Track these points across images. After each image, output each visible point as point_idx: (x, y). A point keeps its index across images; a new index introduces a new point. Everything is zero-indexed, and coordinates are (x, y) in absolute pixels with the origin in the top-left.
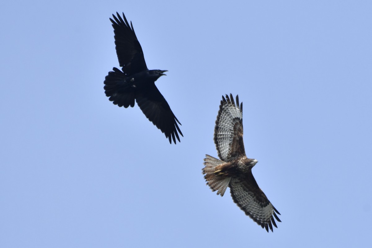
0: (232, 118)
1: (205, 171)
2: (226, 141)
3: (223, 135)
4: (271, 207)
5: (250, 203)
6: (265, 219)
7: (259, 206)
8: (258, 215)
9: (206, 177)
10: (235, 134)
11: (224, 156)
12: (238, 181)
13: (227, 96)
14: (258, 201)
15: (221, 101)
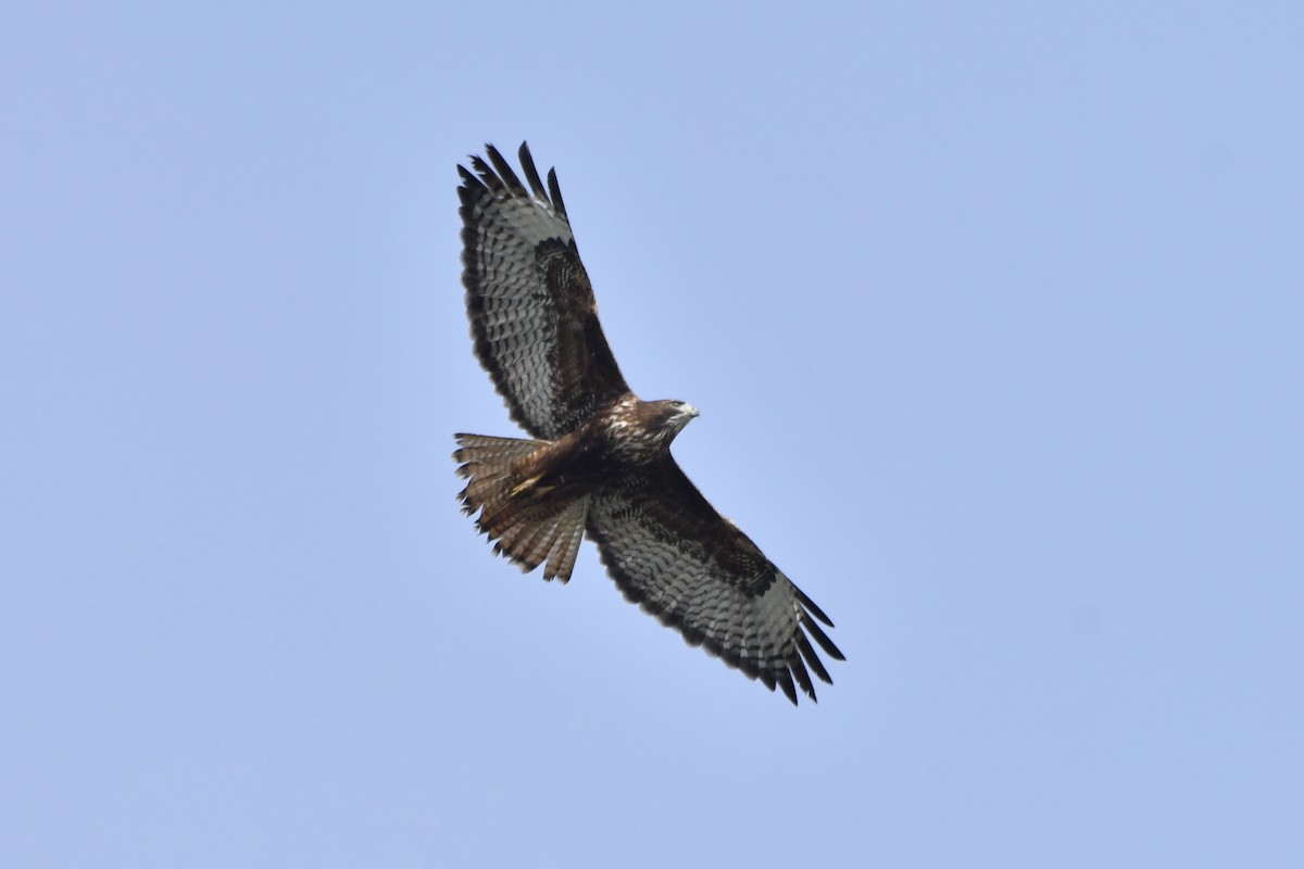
0: (526, 246)
1: (474, 501)
2: (530, 349)
4: (787, 590)
5: (694, 589)
7: (737, 596)
8: (741, 636)
10: (562, 311)
12: (624, 504)
13: (478, 163)
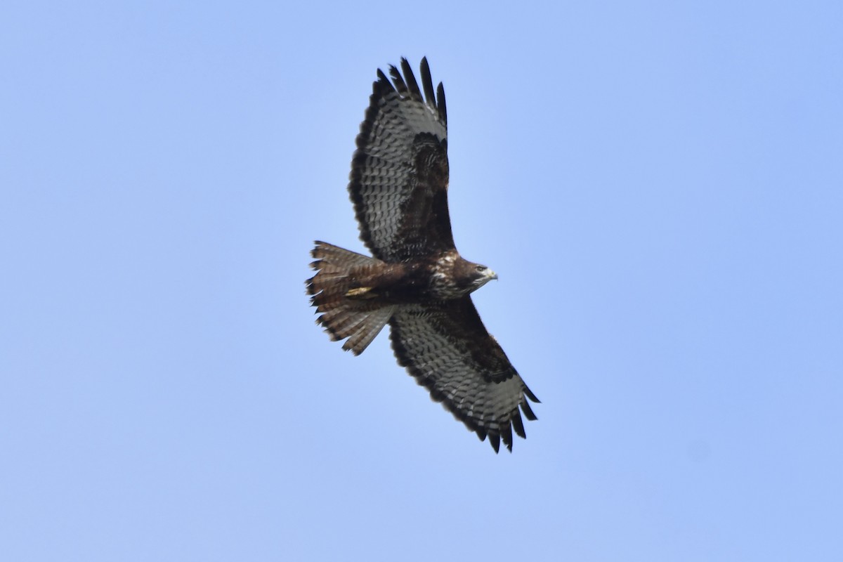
1: (316, 287)
11: (379, 241)
14: (477, 365)
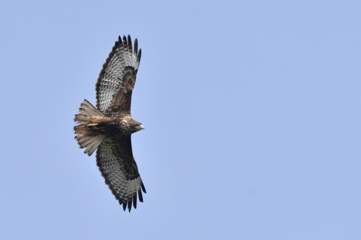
0: (124, 65)
2: (110, 91)
3: (109, 82)
5: (114, 170)
6: (126, 194)
7: (124, 177)
8: (119, 187)
9: (76, 128)
10: (123, 85)
11: (102, 108)
12: (111, 141)
13: (125, 38)
14: (125, 171)
15: (116, 43)
